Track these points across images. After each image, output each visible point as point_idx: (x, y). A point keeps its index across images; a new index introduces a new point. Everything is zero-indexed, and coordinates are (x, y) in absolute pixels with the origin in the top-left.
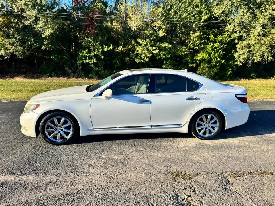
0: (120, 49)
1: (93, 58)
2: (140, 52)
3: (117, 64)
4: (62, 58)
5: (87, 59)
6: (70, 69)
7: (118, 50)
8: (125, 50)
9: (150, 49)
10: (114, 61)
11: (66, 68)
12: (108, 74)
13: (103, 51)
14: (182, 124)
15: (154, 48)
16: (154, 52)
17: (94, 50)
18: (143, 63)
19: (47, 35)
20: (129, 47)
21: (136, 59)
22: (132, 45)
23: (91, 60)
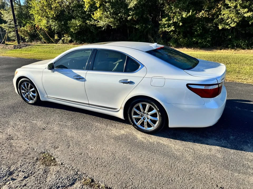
0: (201, 14)
1: (172, 26)
2: (226, 16)
3: (197, 31)
4: (146, 27)
5: (166, 28)
6: (153, 37)
7: (199, 16)
8: (208, 15)
9: (242, 11)
10: (194, 28)
11: (149, 37)
12: (187, 42)
13: (182, 17)
14: (117, 109)
15: (246, 10)
16: (246, 15)
17: (173, 17)
18: (228, 29)
19: (132, 6)
20: (214, 11)
21: (219, 25)
22: (218, 8)
23: (170, 28)
